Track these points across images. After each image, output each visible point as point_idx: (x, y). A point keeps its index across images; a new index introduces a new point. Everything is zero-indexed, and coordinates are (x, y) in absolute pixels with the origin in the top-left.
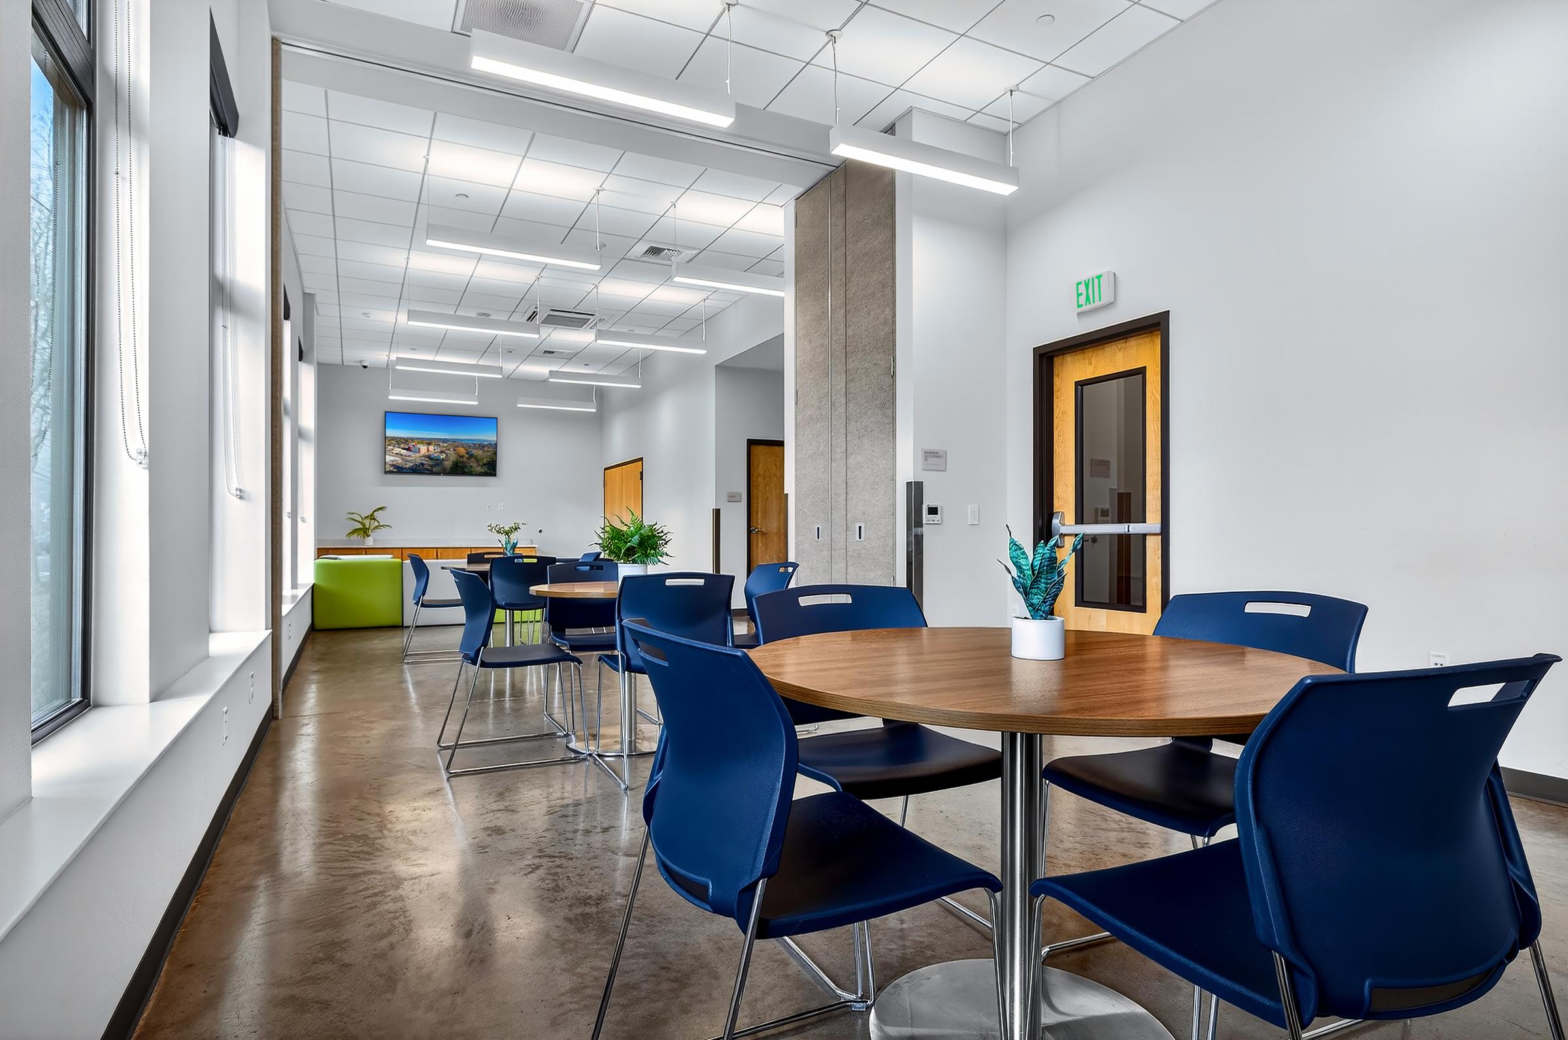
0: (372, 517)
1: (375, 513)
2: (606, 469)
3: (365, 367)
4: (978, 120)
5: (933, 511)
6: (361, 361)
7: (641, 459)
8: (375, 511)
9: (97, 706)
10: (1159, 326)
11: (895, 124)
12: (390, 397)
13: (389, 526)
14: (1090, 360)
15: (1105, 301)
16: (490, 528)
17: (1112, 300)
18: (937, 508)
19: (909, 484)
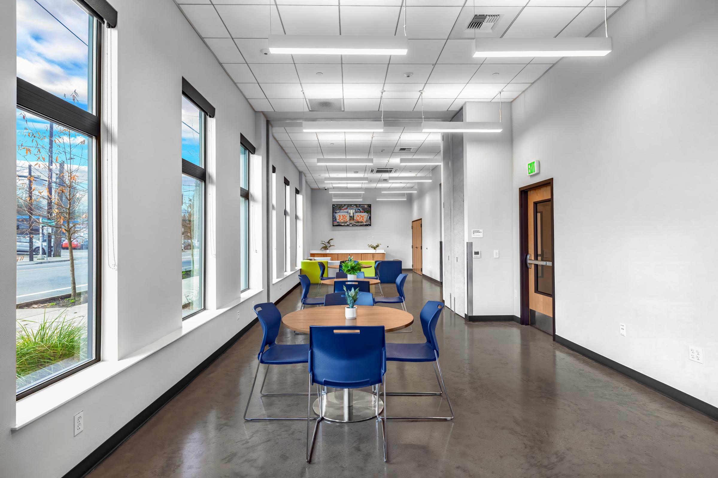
0: (329, 242)
1: (330, 241)
2: (413, 222)
3: (326, 189)
4: (493, 101)
5: (477, 253)
6: (324, 187)
7: (421, 219)
8: (329, 240)
9: (207, 310)
10: (550, 183)
11: (463, 107)
12: (333, 200)
13: (334, 246)
14: (537, 193)
15: (536, 172)
16: (369, 246)
17: (538, 172)
18: (479, 252)
19: (467, 243)
